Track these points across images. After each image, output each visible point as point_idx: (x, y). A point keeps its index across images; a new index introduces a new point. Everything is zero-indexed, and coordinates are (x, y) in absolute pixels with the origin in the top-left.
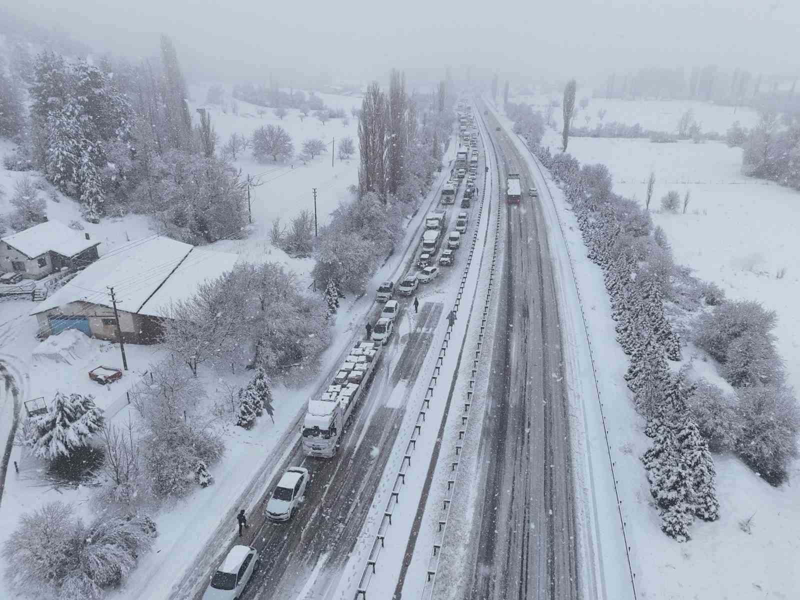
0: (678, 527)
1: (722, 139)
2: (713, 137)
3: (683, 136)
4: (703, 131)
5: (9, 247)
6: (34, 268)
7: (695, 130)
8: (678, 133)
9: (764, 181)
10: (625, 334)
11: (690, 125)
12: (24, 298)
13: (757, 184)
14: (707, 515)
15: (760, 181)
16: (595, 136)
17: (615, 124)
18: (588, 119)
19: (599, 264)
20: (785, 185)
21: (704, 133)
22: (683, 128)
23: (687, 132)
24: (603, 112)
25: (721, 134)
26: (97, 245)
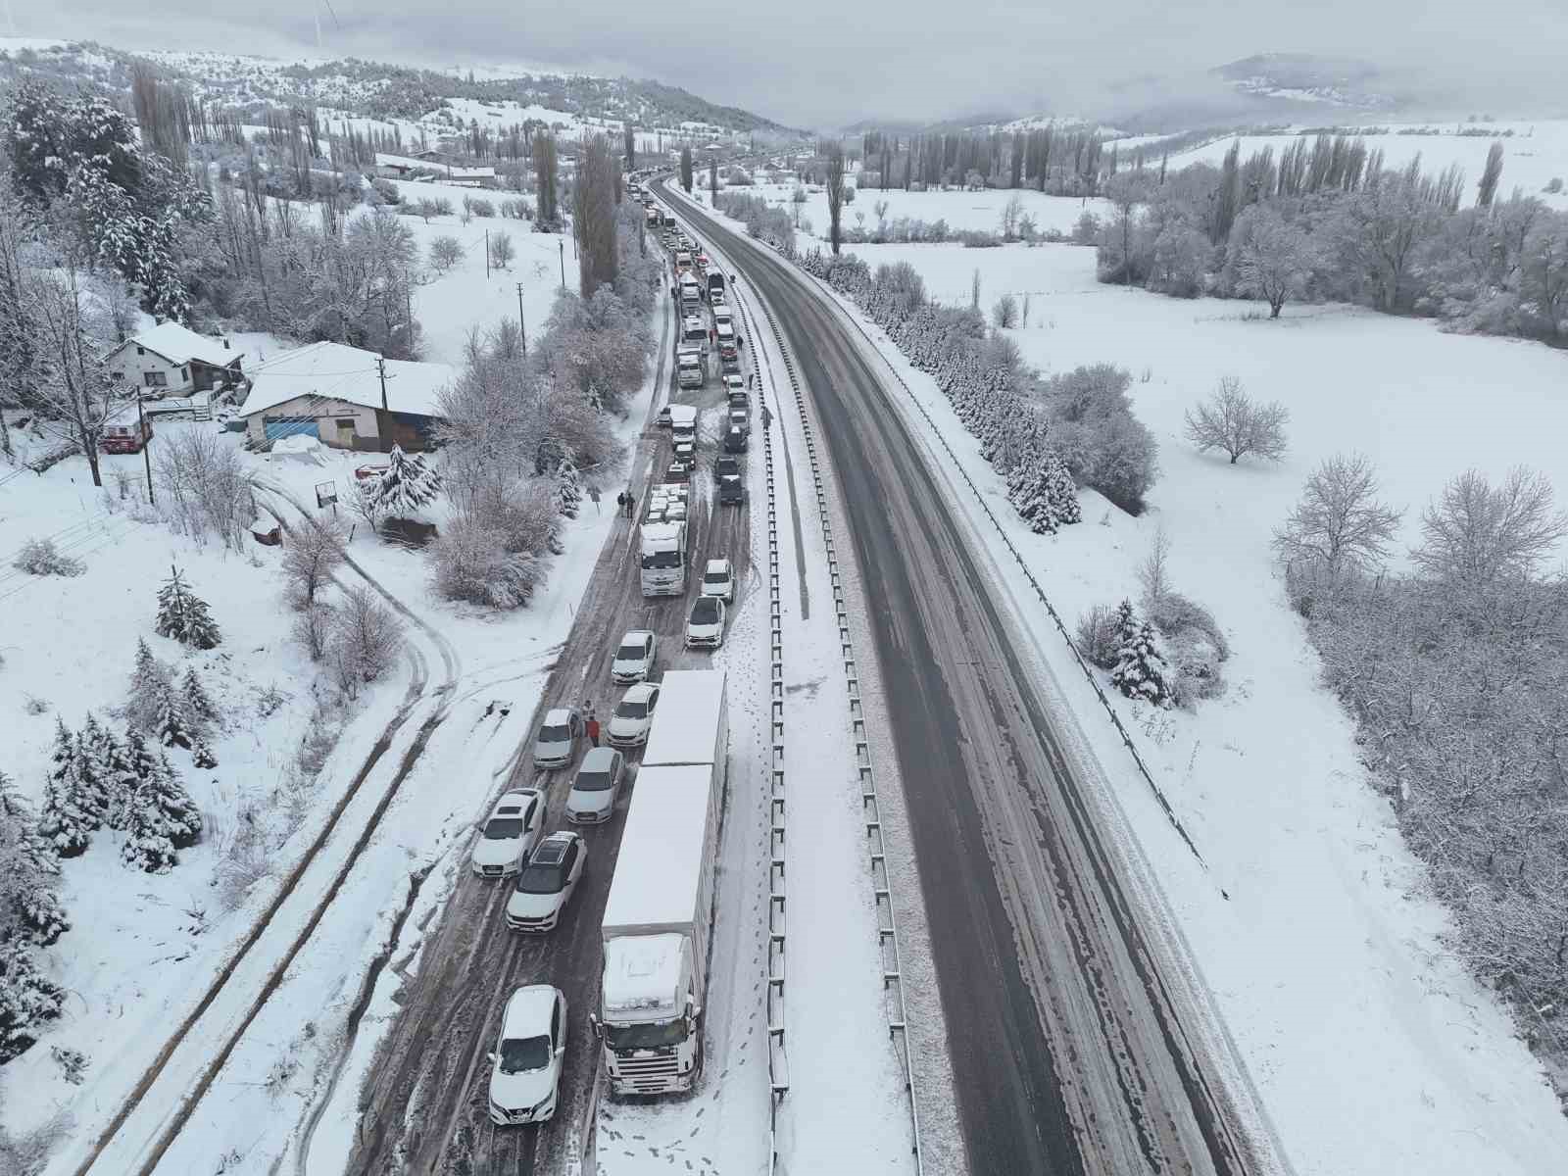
0: (1045, 523)
1: (1068, 240)
2: (1054, 238)
3: (1010, 238)
4: (1039, 230)
5: (141, 351)
6: (175, 380)
7: (1027, 226)
8: (1002, 233)
9: (1128, 288)
10: (973, 419)
11: (1019, 219)
12: (182, 418)
13: (1118, 292)
14: (1070, 518)
15: (1120, 288)
16: (877, 241)
17: (907, 220)
18: (860, 217)
19: (927, 371)
20: (1152, 291)
21: (1040, 232)
22: (1009, 224)
23: (1017, 231)
24: (882, 205)
25: (1064, 234)
26: (239, 358)
